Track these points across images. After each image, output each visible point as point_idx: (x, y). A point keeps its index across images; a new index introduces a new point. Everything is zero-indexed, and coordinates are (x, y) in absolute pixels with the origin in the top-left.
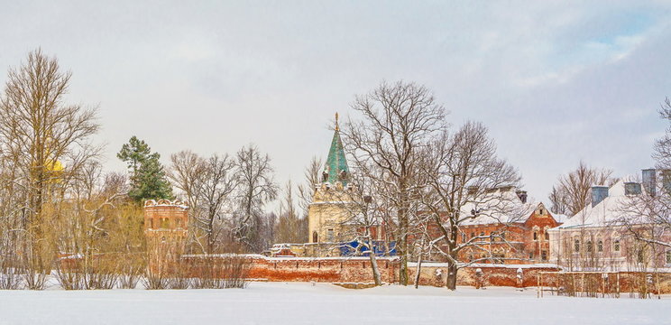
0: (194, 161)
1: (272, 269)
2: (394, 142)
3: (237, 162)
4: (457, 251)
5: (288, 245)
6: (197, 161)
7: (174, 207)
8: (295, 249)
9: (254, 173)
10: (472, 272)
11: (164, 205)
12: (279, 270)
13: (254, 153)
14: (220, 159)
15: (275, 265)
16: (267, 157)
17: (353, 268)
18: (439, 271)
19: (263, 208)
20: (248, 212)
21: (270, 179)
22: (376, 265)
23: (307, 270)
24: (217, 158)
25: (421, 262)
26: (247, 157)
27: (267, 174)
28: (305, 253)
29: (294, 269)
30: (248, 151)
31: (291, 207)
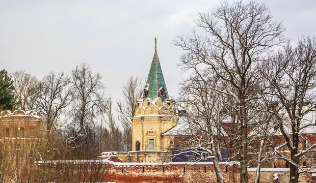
0: (27, 80)
1: (120, 173)
2: (234, 56)
3: (72, 80)
4: (299, 156)
5: (115, 153)
6: (30, 81)
7: (28, 118)
8: (121, 157)
9: (87, 89)
10: (308, 177)
11: (19, 115)
12: (126, 174)
13: (86, 72)
14: (57, 77)
15: (123, 169)
16: (98, 76)
17: (195, 173)
18: (276, 175)
19: (95, 120)
20: (81, 123)
21: (101, 94)
22: (219, 170)
23: (152, 174)
24: (53, 76)
25: (260, 167)
26: (80, 75)
27: (98, 91)
28: (130, 159)
29: (140, 173)
30: (82, 70)
31: (111, 120)
